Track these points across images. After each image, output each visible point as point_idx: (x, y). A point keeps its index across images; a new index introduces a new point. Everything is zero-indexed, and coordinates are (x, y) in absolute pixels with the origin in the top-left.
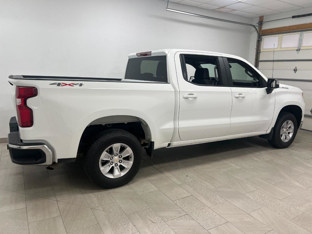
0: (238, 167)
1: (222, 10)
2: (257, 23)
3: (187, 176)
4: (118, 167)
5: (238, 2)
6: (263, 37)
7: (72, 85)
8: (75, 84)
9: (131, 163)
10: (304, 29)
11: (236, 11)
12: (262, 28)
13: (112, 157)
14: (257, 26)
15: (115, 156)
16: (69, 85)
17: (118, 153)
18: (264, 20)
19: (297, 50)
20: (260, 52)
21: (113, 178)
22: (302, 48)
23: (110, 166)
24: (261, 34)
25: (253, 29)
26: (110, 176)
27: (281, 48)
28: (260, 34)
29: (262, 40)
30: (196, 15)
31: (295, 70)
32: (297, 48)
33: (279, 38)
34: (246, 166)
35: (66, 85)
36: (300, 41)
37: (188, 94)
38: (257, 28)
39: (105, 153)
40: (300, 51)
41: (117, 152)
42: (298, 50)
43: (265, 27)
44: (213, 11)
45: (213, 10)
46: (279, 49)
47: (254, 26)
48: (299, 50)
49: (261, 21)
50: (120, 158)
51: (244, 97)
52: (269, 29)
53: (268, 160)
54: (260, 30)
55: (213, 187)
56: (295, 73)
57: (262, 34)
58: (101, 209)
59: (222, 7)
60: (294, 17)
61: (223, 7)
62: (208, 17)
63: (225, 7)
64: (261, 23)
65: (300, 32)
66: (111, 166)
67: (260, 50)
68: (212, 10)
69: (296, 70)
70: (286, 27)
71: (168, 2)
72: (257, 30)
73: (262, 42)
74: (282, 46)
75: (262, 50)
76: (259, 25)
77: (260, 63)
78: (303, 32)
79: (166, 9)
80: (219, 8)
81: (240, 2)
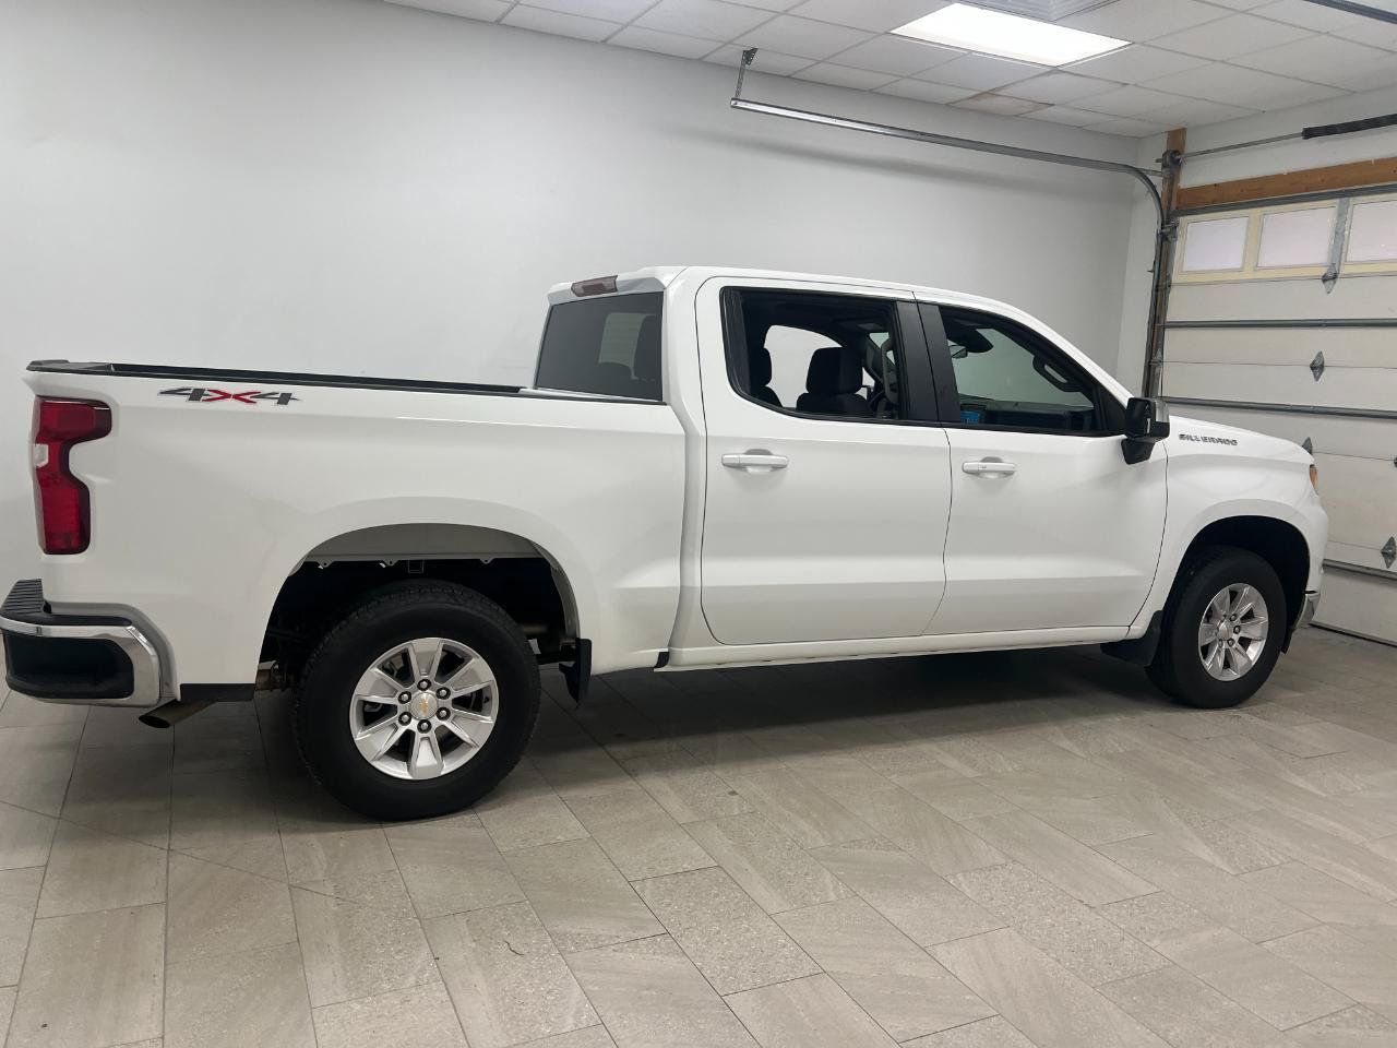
1: (985, 103)
2: (1157, 161)
3: (734, 793)
4: (432, 734)
5: (1049, 73)
6: (1183, 220)
7: (247, 397)
8: (263, 396)
9: (488, 721)
10: (1357, 187)
11: (1052, 108)
12: (1179, 181)
13: (409, 694)
14: (1155, 174)
15: (419, 687)
16: (237, 397)
17: (432, 676)
18: (1190, 148)
19: (1325, 279)
20: (1169, 286)
21: (410, 778)
22: (1345, 270)
23: (397, 729)
24: (1173, 207)
25: (1140, 186)
26: (397, 770)
27: (1257, 268)
28: (1169, 208)
29: (1179, 231)
30: (878, 130)
31: (1317, 368)
32: (1323, 271)
33: (1249, 222)
34: (1010, 769)
35: (226, 396)
36: (1340, 236)
37: (748, 448)
38: (1156, 180)
39: (374, 672)
40: (1338, 281)
41: (428, 673)
42: (1330, 278)
43: (1194, 176)
44: (951, 107)
45: (953, 103)
46: (1248, 275)
47: (1141, 173)
48: (1335, 277)
49: (1176, 152)
50: (441, 697)
51: (1008, 474)
52: (1206, 188)
54: (1170, 191)
55: (822, 842)
56: (1317, 378)
57: (1177, 207)
58: (330, 890)
59: (988, 92)
60: (1309, 133)
61: (992, 93)
62: (922, 134)
63: (1000, 93)
64: (1173, 160)
65: (1337, 201)
66: (402, 730)
67: (1168, 277)
68: (947, 104)
69: (1322, 367)
70: (1279, 176)
71: (742, 71)
72: (1153, 187)
73: (1178, 245)
74: (1265, 261)
75: (1175, 278)
76: (1164, 166)
77: (1169, 334)
78: (1351, 199)
79: (733, 102)
80: (974, 97)
81: (1056, 70)
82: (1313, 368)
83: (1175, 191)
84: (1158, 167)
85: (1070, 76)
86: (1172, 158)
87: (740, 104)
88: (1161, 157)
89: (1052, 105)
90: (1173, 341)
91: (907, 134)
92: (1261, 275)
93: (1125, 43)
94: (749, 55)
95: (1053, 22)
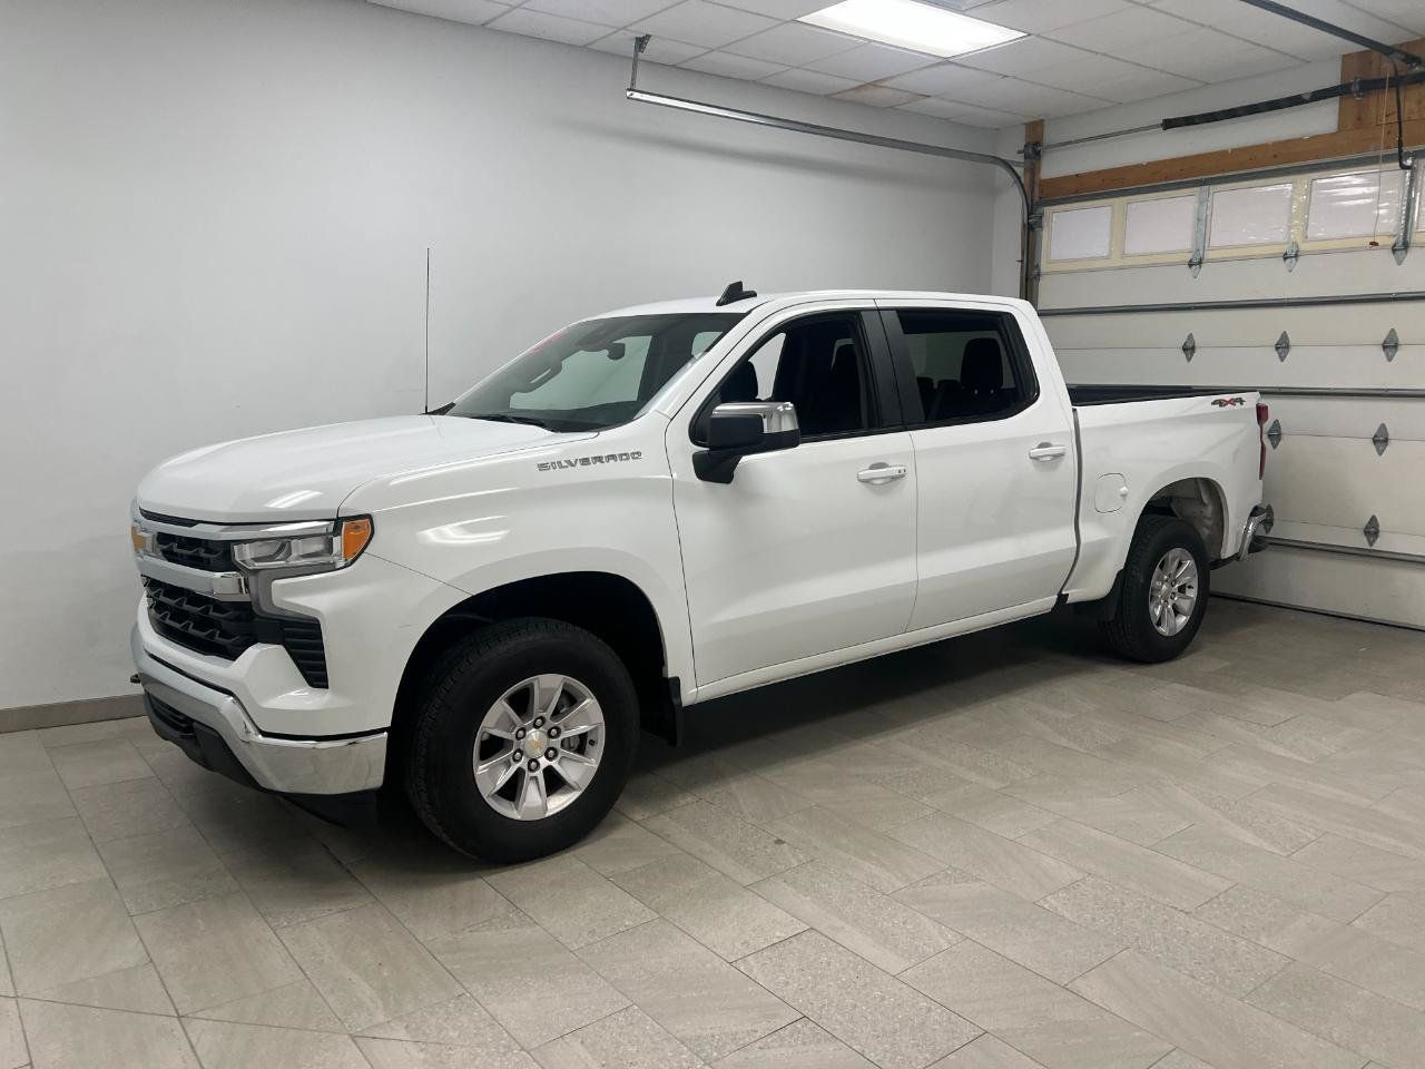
0: (994, 785)
1: (867, 94)
2: (1019, 152)
5: (938, 64)
6: (1047, 210)
10: (1215, 175)
11: (928, 100)
12: (1039, 172)
14: (1018, 164)
18: (1050, 136)
19: (1191, 264)
20: (1039, 275)
22: (1209, 255)
24: (1036, 199)
25: (1002, 174)
27: (1124, 255)
28: (1032, 197)
29: (1045, 224)
30: (757, 119)
31: (1189, 349)
32: (1188, 257)
33: (1113, 212)
36: (1202, 223)
38: (1020, 171)
40: (1204, 266)
42: (1196, 263)
43: (1055, 167)
44: (832, 98)
45: (834, 94)
46: (1115, 262)
47: (1007, 165)
48: (1200, 263)
49: (1036, 143)
52: (1070, 178)
53: (1114, 741)
54: (1033, 180)
55: (900, 884)
56: (1189, 360)
57: (1041, 197)
59: (869, 84)
60: (1168, 124)
61: (874, 84)
62: (806, 125)
63: (881, 84)
64: (1034, 151)
65: (1197, 189)
67: (1038, 266)
68: (827, 96)
69: (1193, 349)
70: (1139, 167)
71: (635, 61)
72: (1019, 178)
73: (1045, 233)
74: (1129, 249)
75: (1044, 267)
76: (1025, 158)
78: (1211, 187)
79: (628, 93)
80: (858, 88)
81: (946, 61)
82: (1185, 349)
83: (1037, 181)
84: (1020, 158)
85: (958, 68)
86: (1032, 149)
87: (637, 95)
88: (1022, 148)
89: (928, 96)
91: (799, 127)
92: (1128, 262)
93: (1022, 34)
94: (641, 42)
95: (963, 13)
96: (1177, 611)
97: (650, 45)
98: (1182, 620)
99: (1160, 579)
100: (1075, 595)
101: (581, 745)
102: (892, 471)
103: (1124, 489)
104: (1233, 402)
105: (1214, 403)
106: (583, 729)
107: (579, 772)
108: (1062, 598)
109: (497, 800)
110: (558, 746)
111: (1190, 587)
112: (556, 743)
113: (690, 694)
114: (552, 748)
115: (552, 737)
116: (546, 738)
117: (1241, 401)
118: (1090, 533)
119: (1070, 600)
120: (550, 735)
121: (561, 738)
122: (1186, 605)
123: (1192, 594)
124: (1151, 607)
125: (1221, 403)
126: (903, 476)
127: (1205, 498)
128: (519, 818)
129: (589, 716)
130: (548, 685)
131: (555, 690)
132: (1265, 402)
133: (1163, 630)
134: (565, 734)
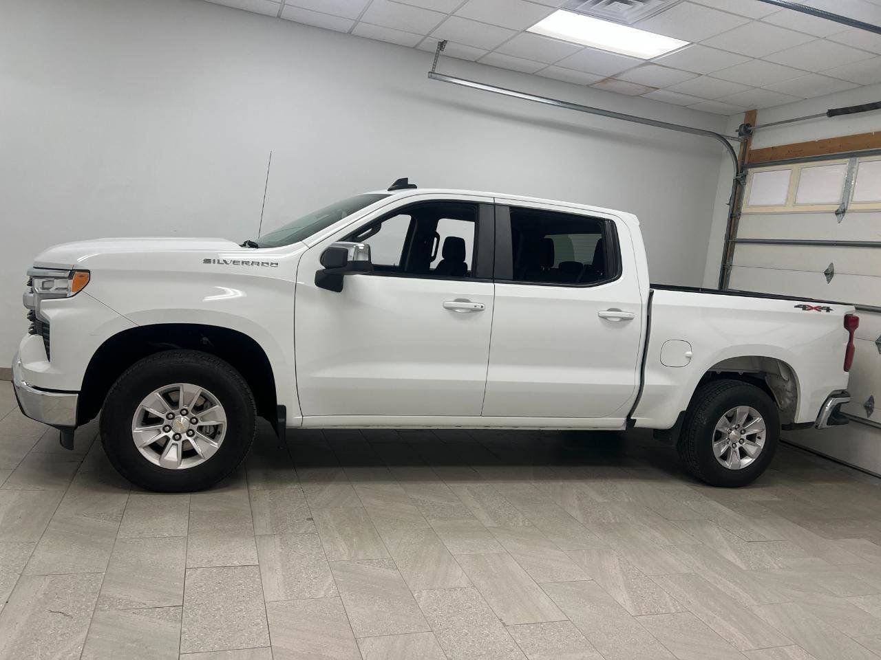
1: (611, 85)
6: (751, 171)
10: (862, 150)
11: (656, 92)
12: (751, 144)
14: (733, 138)
18: (760, 120)
19: (837, 213)
20: (740, 215)
22: (851, 207)
24: (746, 162)
25: (722, 145)
27: (795, 204)
29: (747, 179)
31: (829, 274)
32: (837, 207)
33: (792, 173)
36: (849, 184)
38: (735, 144)
40: (846, 214)
42: (841, 212)
43: (762, 141)
44: (589, 87)
45: (591, 85)
46: (789, 209)
47: (722, 138)
48: (844, 212)
49: (748, 125)
52: (767, 149)
54: (744, 152)
56: (829, 281)
57: (748, 162)
59: (609, 78)
60: (832, 113)
61: (613, 78)
63: (618, 78)
64: (747, 131)
65: (848, 159)
67: (739, 209)
68: (588, 86)
69: (832, 274)
70: (813, 143)
71: (437, 55)
72: (731, 148)
73: (747, 188)
74: (800, 199)
75: (744, 210)
76: (740, 135)
77: (738, 247)
78: (858, 158)
79: (430, 75)
80: (603, 81)
81: (648, 62)
82: (826, 274)
83: (748, 151)
84: (736, 135)
86: (745, 129)
87: (435, 77)
88: (739, 128)
89: (658, 89)
90: (740, 251)
92: (797, 209)
93: (688, 43)
94: (442, 45)
95: (631, 26)
96: (743, 454)
97: (447, 47)
98: (747, 461)
99: (725, 425)
100: (641, 421)
101: (214, 433)
102: (471, 305)
103: (689, 353)
104: (819, 309)
105: (796, 307)
106: (214, 423)
107: (207, 448)
108: (630, 422)
109: (146, 451)
110: (195, 430)
111: (759, 438)
112: (195, 427)
113: (294, 418)
114: (191, 430)
115: (193, 424)
116: (188, 423)
117: (828, 310)
118: (653, 379)
119: (637, 425)
120: (191, 421)
121: (198, 424)
122: (751, 449)
123: (761, 443)
124: (715, 445)
125: (804, 308)
126: (483, 310)
127: (784, 376)
128: (159, 465)
129: (217, 415)
130: (190, 392)
131: (194, 395)
132: (856, 314)
133: (728, 465)
134: (201, 423)
